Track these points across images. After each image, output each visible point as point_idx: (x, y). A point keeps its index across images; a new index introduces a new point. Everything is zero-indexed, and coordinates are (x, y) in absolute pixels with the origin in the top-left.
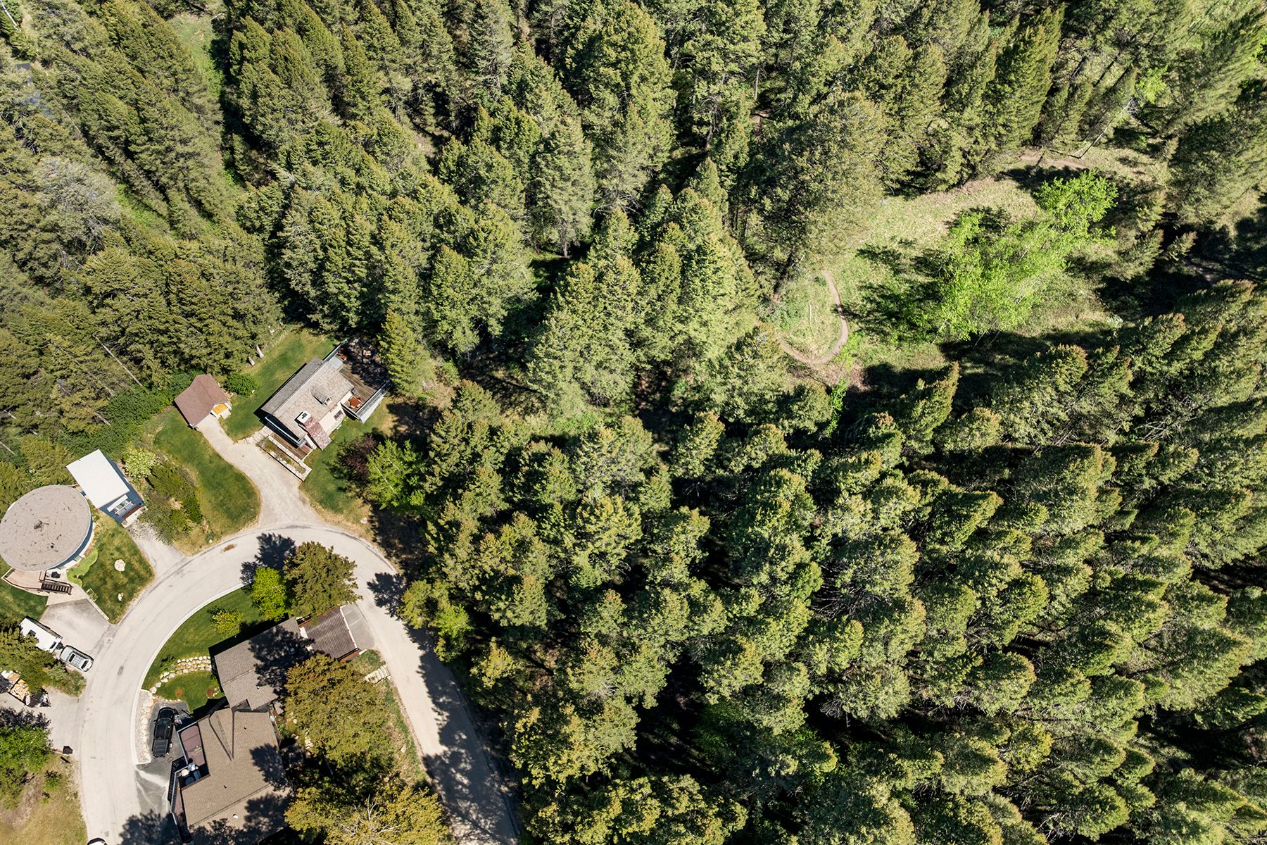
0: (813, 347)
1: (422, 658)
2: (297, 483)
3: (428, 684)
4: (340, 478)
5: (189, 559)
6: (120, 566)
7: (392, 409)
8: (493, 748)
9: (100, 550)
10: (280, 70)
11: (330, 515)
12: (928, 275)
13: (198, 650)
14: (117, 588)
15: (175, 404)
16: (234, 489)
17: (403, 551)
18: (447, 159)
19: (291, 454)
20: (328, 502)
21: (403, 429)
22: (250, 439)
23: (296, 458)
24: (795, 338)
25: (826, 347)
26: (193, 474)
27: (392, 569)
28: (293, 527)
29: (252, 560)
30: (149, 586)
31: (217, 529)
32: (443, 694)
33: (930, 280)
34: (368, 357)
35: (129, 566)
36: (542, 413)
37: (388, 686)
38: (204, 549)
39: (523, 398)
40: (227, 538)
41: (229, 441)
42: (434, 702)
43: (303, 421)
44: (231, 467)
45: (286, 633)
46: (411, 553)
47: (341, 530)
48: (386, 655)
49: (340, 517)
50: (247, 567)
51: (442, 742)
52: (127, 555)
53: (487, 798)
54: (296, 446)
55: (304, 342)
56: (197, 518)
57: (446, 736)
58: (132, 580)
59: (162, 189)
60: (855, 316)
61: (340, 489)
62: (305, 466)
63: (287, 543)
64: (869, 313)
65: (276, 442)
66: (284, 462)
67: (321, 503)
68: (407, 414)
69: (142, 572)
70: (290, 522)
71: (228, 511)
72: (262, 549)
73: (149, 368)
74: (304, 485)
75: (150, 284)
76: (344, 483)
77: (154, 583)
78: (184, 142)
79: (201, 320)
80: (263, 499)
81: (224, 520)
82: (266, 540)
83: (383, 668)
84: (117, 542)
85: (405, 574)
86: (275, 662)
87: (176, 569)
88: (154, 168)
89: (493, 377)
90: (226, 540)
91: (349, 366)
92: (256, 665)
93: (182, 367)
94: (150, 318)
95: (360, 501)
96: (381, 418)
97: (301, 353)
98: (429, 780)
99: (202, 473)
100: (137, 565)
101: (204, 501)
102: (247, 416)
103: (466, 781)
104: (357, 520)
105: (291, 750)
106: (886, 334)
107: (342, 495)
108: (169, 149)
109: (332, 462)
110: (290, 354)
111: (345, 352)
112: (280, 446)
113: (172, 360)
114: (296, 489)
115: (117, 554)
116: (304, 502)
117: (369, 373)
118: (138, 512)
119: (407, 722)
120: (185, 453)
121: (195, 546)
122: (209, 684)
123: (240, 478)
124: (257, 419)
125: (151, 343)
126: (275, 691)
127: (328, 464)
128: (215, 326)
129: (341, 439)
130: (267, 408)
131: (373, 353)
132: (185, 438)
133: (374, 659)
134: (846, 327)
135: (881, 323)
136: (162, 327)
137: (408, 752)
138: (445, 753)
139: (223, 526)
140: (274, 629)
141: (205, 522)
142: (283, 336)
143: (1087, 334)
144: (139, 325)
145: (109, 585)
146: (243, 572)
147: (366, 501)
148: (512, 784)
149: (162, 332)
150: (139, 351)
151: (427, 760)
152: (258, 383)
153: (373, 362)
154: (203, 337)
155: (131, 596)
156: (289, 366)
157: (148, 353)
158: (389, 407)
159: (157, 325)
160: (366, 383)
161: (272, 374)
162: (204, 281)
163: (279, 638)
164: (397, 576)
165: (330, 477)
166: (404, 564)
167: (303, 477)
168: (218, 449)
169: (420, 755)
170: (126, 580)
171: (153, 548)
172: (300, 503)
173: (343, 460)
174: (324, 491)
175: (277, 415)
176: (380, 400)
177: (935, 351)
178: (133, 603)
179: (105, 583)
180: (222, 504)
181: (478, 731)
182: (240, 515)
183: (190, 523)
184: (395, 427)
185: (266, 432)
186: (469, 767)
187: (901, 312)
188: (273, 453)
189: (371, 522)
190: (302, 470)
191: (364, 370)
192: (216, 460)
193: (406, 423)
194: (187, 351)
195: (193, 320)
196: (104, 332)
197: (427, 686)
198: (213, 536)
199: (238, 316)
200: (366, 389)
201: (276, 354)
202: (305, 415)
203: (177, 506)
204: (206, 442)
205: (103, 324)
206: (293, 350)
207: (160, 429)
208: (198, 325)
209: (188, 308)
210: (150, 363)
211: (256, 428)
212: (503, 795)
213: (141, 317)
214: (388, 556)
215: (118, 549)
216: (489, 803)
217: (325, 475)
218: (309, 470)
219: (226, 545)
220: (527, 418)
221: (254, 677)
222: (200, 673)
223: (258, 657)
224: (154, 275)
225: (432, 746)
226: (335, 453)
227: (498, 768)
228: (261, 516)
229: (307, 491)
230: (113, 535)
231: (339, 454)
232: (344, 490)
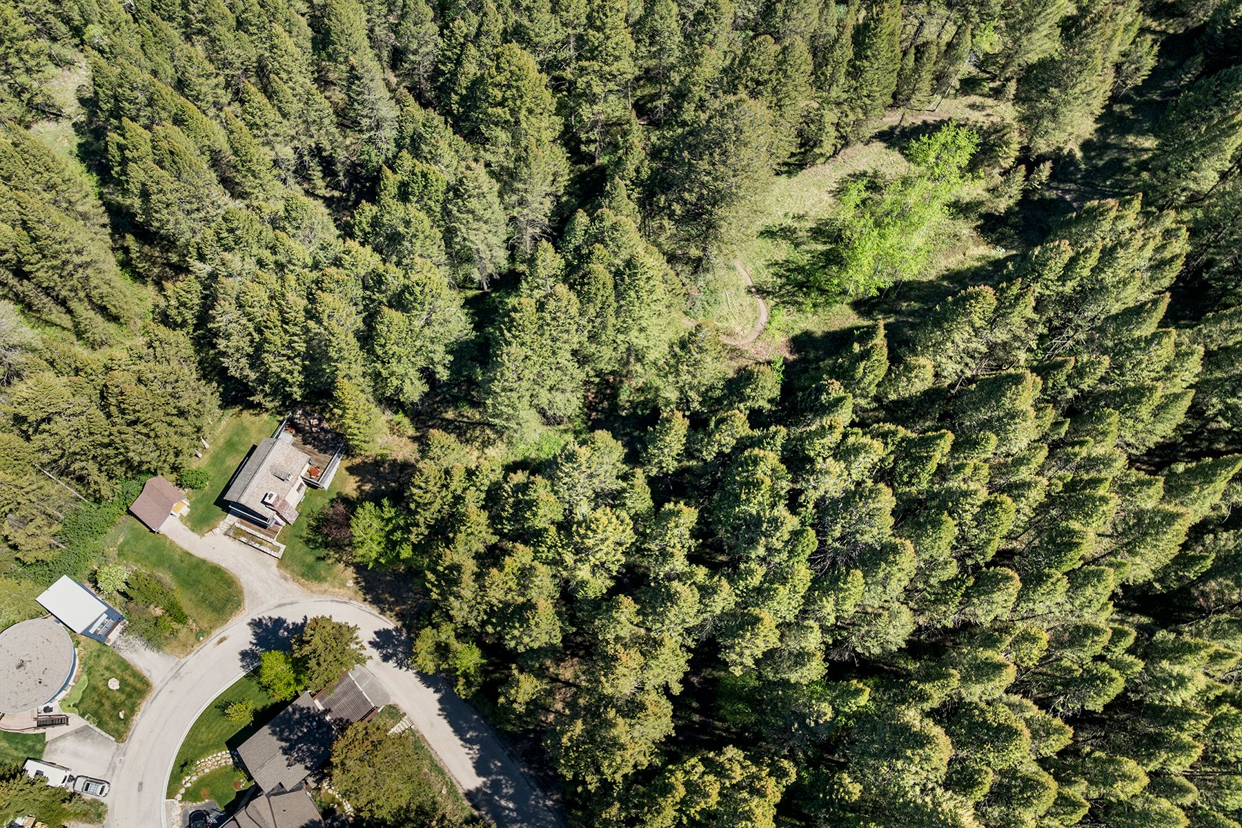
0: (738, 329)
1: (440, 701)
2: (274, 562)
3: (451, 723)
4: (316, 548)
5: (183, 661)
6: (114, 684)
7: (351, 470)
8: (530, 768)
9: (89, 674)
10: (167, 164)
11: (315, 586)
12: (825, 243)
13: (216, 747)
14: (116, 707)
15: (130, 513)
16: (212, 583)
17: (396, 603)
18: (360, 222)
19: (262, 536)
20: (310, 574)
21: (367, 487)
22: (217, 531)
23: (268, 539)
24: (719, 325)
25: (749, 326)
26: (167, 578)
27: (389, 623)
28: (280, 606)
29: (248, 647)
30: (149, 698)
31: (205, 625)
32: (471, 728)
33: (828, 247)
34: (316, 426)
35: (123, 682)
36: (499, 443)
37: (414, 735)
38: (196, 648)
39: (478, 433)
40: (218, 631)
41: (195, 536)
42: (461, 739)
43: (271, 502)
44: (204, 561)
45: (303, 709)
46: (405, 603)
47: (329, 598)
48: (404, 706)
49: (325, 586)
50: (244, 655)
51: (479, 774)
52: (118, 672)
53: (535, 815)
54: (265, 526)
55: (247, 424)
56: (181, 618)
57: (481, 767)
58: (130, 696)
59: (63, 303)
60: (769, 293)
61: (319, 559)
62: (278, 544)
63: (279, 622)
64: (781, 288)
65: (243, 528)
66: (257, 545)
67: (303, 576)
68: (368, 472)
69: (139, 685)
70: (276, 602)
71: (211, 605)
72: (256, 634)
73: (96, 483)
74: (282, 562)
75: (85, 401)
76: (322, 552)
77: (154, 693)
78: (79, 252)
79: (145, 425)
80: (244, 585)
81: (210, 615)
82: (257, 624)
83: (405, 719)
84: (104, 661)
85: (404, 625)
86: (300, 740)
87: (172, 673)
88: (52, 284)
89: (443, 419)
90: (217, 634)
91: (299, 438)
92: (281, 748)
93: (129, 475)
94: (91, 434)
95: (342, 566)
96: (343, 481)
97: (247, 435)
98: (476, 813)
99: (176, 574)
100: (131, 680)
101: (185, 601)
102: (207, 508)
103: (511, 805)
104: (343, 585)
105: (335, 819)
106: (801, 304)
107: (322, 564)
108: (65, 263)
109: (304, 534)
110: (235, 439)
111: (292, 425)
112: (249, 530)
113: (120, 471)
114: (274, 568)
115: (107, 674)
116: (286, 579)
117: (321, 441)
118: (119, 627)
119: (441, 765)
120: (153, 559)
121: (186, 648)
122: (233, 777)
123: (216, 570)
124: (219, 509)
125: (94, 458)
126: (306, 768)
127: (301, 537)
128: (161, 428)
129: (308, 510)
130: (231, 496)
131: (320, 420)
132: (150, 543)
133: (394, 713)
134: (763, 305)
135: (793, 295)
136: (106, 440)
137: (449, 793)
138: (484, 783)
139: (210, 621)
140: (290, 709)
141: (190, 622)
142: (224, 423)
143: (977, 268)
144: (81, 443)
145: (107, 705)
146: (242, 660)
147: (347, 564)
148: (555, 797)
149: (107, 446)
150: (83, 469)
151: (469, 795)
152: (211, 474)
153: (322, 429)
154: (150, 442)
155: (132, 711)
156: (237, 451)
157: (92, 467)
158: (348, 469)
159: (99, 438)
160: (320, 451)
161: (223, 462)
162: (142, 387)
163: (297, 716)
164: (396, 629)
165: (306, 549)
166: (400, 616)
167: (279, 555)
168: (186, 547)
169: (461, 791)
170: (123, 697)
171: (144, 659)
172: (282, 581)
173: (316, 529)
174: (304, 564)
175: (243, 501)
176: (338, 464)
177: (848, 310)
178: (136, 718)
179: (102, 705)
180: (204, 600)
181: (511, 755)
182: (224, 606)
183: (175, 625)
184: (359, 487)
185: (231, 519)
186: (511, 791)
187: (808, 281)
188: (243, 539)
189: (358, 583)
190: (277, 549)
191: (314, 439)
192: (186, 559)
193: (370, 481)
194: (137, 459)
195: (139, 427)
196: (45, 458)
197: (452, 725)
198: (201, 634)
199: (182, 413)
200: (322, 456)
201: (221, 442)
202: (271, 496)
203: (159, 612)
204: (172, 543)
205: (44, 450)
206: (237, 434)
207: (121, 540)
208: (145, 431)
209: (132, 417)
210: (97, 478)
211: (219, 518)
212: (549, 809)
213: (82, 434)
214: (383, 612)
215: (107, 668)
216: (538, 820)
217: (301, 549)
218: (283, 547)
219: (218, 639)
220: (486, 451)
221: (282, 759)
222: (221, 768)
223: (282, 739)
224: (87, 391)
225: (470, 780)
226: (305, 525)
227: (539, 785)
228: (247, 602)
229: (286, 568)
230: (99, 656)
231: (309, 525)
232: (323, 559)
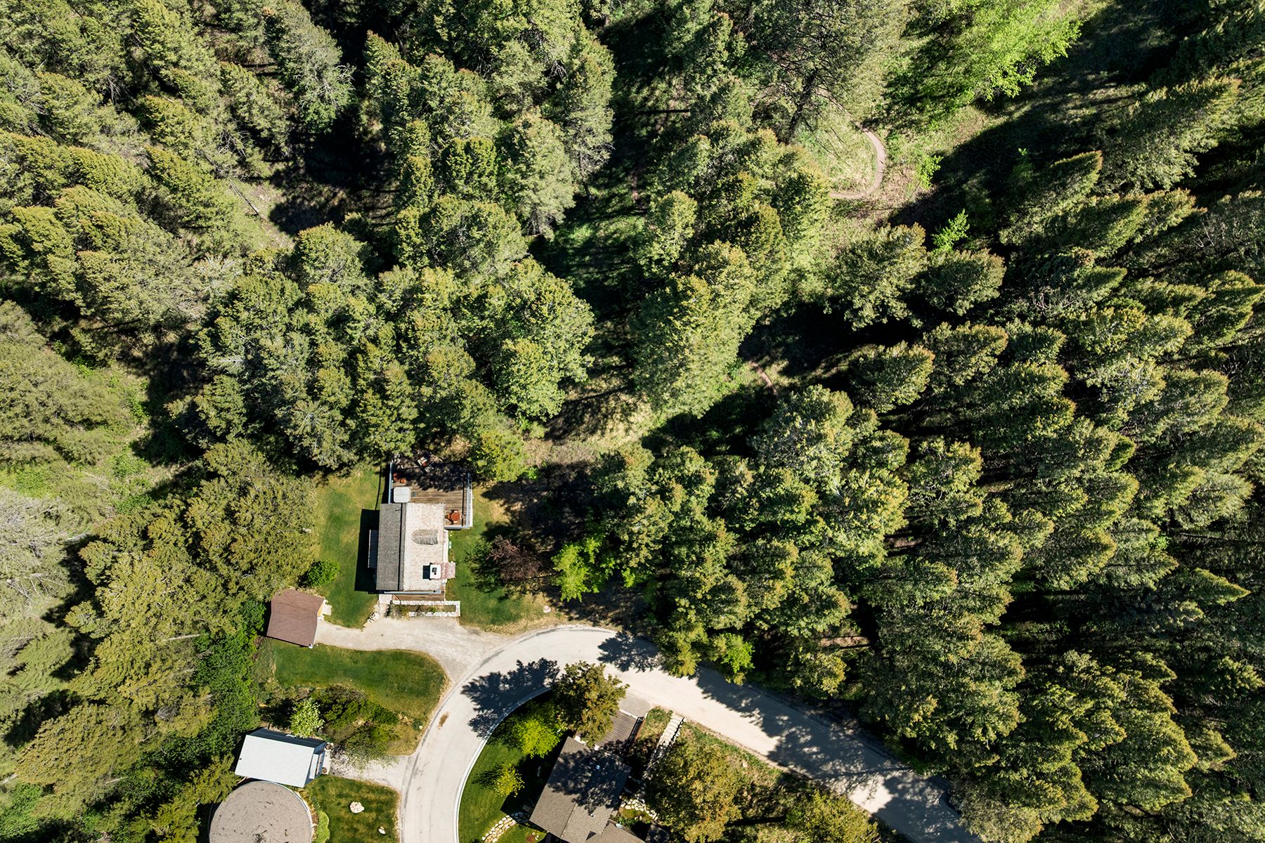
0: (858, 177)
1: (699, 684)
2: (456, 623)
3: (721, 700)
4: (492, 590)
5: (414, 755)
6: (357, 808)
7: (490, 495)
9: (324, 809)
11: (511, 627)
13: (493, 817)
14: (372, 826)
15: (267, 637)
16: (401, 669)
20: (500, 618)
21: (518, 506)
22: (377, 616)
26: (348, 684)
27: (609, 632)
28: (486, 661)
29: (474, 715)
30: (400, 804)
31: (417, 713)
34: (426, 464)
35: (364, 802)
37: (690, 727)
38: (421, 738)
41: (354, 632)
42: (739, 710)
43: (437, 576)
45: (574, 756)
46: (617, 607)
48: (666, 705)
50: (475, 724)
51: (771, 735)
52: (353, 794)
53: (842, 749)
56: (388, 718)
58: (379, 811)
61: (501, 599)
62: (450, 603)
66: (429, 615)
67: (493, 622)
68: (509, 492)
74: (463, 619)
77: (403, 798)
80: (437, 658)
82: (470, 690)
83: (673, 716)
87: (409, 772)
90: (435, 717)
91: (415, 485)
92: (574, 800)
95: (529, 596)
98: (785, 770)
99: (356, 678)
100: (372, 796)
102: (351, 597)
103: (815, 749)
107: (508, 603)
109: (472, 580)
114: (458, 627)
115: (344, 802)
117: (441, 479)
118: (328, 753)
120: (322, 672)
121: (411, 744)
123: (398, 656)
126: (608, 807)
127: (471, 585)
129: (462, 555)
130: (385, 585)
131: (427, 456)
132: (308, 658)
133: (660, 715)
134: (875, 139)
140: (561, 760)
141: (400, 716)
145: (362, 829)
146: (475, 730)
147: (534, 593)
151: (772, 756)
152: (332, 559)
153: (435, 465)
155: (390, 822)
158: (485, 495)
161: (338, 542)
164: (619, 635)
165: (482, 595)
167: (457, 613)
168: (351, 646)
169: (764, 760)
170: (374, 815)
171: (376, 772)
172: (474, 637)
173: (481, 572)
174: (488, 611)
175: (405, 587)
176: (473, 494)
178: (399, 827)
179: (356, 830)
181: (793, 706)
185: (385, 599)
188: (412, 614)
189: (554, 605)
190: (453, 608)
191: (432, 479)
192: (359, 657)
193: (517, 500)
198: (417, 724)
200: (451, 495)
201: (323, 520)
202: (435, 570)
203: (361, 722)
204: (333, 648)
211: (371, 602)
214: (596, 623)
215: (340, 796)
216: (846, 751)
217: (477, 597)
218: (457, 603)
219: (438, 720)
221: (580, 811)
225: (764, 744)
226: (468, 572)
229: (471, 621)
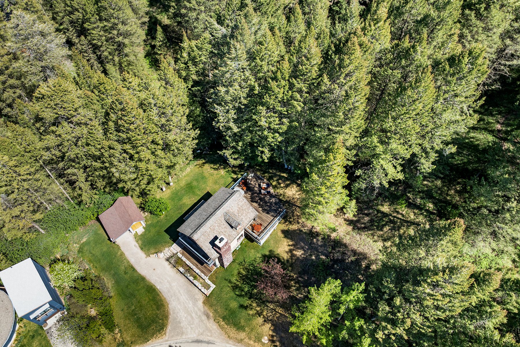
2: (201, 298)
4: (240, 296)
7: (287, 234)
11: (232, 332)
15: (98, 219)
16: (145, 300)
19: (198, 271)
20: (230, 319)
21: (299, 253)
22: (161, 255)
23: (202, 275)
26: (109, 282)
28: (198, 341)
31: (128, 337)
34: (265, 189)
41: (141, 254)
43: (220, 245)
44: (143, 279)
49: (242, 335)
54: (202, 263)
55: (206, 174)
56: (110, 326)
61: (242, 306)
62: (209, 282)
65: (184, 259)
66: (191, 278)
67: (224, 318)
68: (303, 240)
70: (195, 336)
71: (138, 320)
74: (208, 300)
76: (246, 302)
80: (171, 312)
81: (134, 330)
84: (36, 344)
89: (379, 211)
91: (249, 196)
93: (107, 190)
95: (260, 320)
96: (277, 242)
97: (205, 182)
99: (117, 283)
101: (118, 310)
102: (158, 233)
104: (258, 339)
107: (244, 313)
109: (234, 280)
110: (195, 183)
111: (245, 184)
112: (188, 262)
114: (200, 303)
116: (208, 317)
117: (266, 202)
118: (58, 315)
120: (104, 263)
123: (151, 290)
124: (167, 237)
127: (230, 282)
129: (241, 259)
130: (185, 229)
131: (268, 185)
132: (105, 249)
139: (133, 335)
141: (117, 331)
147: (266, 320)
152: (170, 207)
153: (269, 193)
156: (194, 193)
158: (283, 232)
160: (264, 210)
161: (180, 199)
165: (232, 294)
167: (208, 292)
168: (132, 261)
172: (204, 318)
173: (245, 279)
174: (227, 307)
176: (277, 226)
180: (133, 314)
182: (149, 325)
183: (103, 330)
184: (291, 251)
185: (175, 248)
188: (181, 269)
189: (272, 341)
190: (208, 287)
191: (261, 199)
192: (130, 272)
193: (302, 248)
198: (123, 345)
199: (166, 147)
200: (264, 216)
201: (183, 183)
202: (221, 240)
203: (93, 312)
204: (122, 254)
206: (197, 180)
207: (84, 240)
211: (165, 244)
217: (228, 293)
218: (213, 286)
226: (236, 272)
228: (169, 328)
229: (211, 306)
230: (33, 337)
231: (239, 273)
232: (246, 308)
